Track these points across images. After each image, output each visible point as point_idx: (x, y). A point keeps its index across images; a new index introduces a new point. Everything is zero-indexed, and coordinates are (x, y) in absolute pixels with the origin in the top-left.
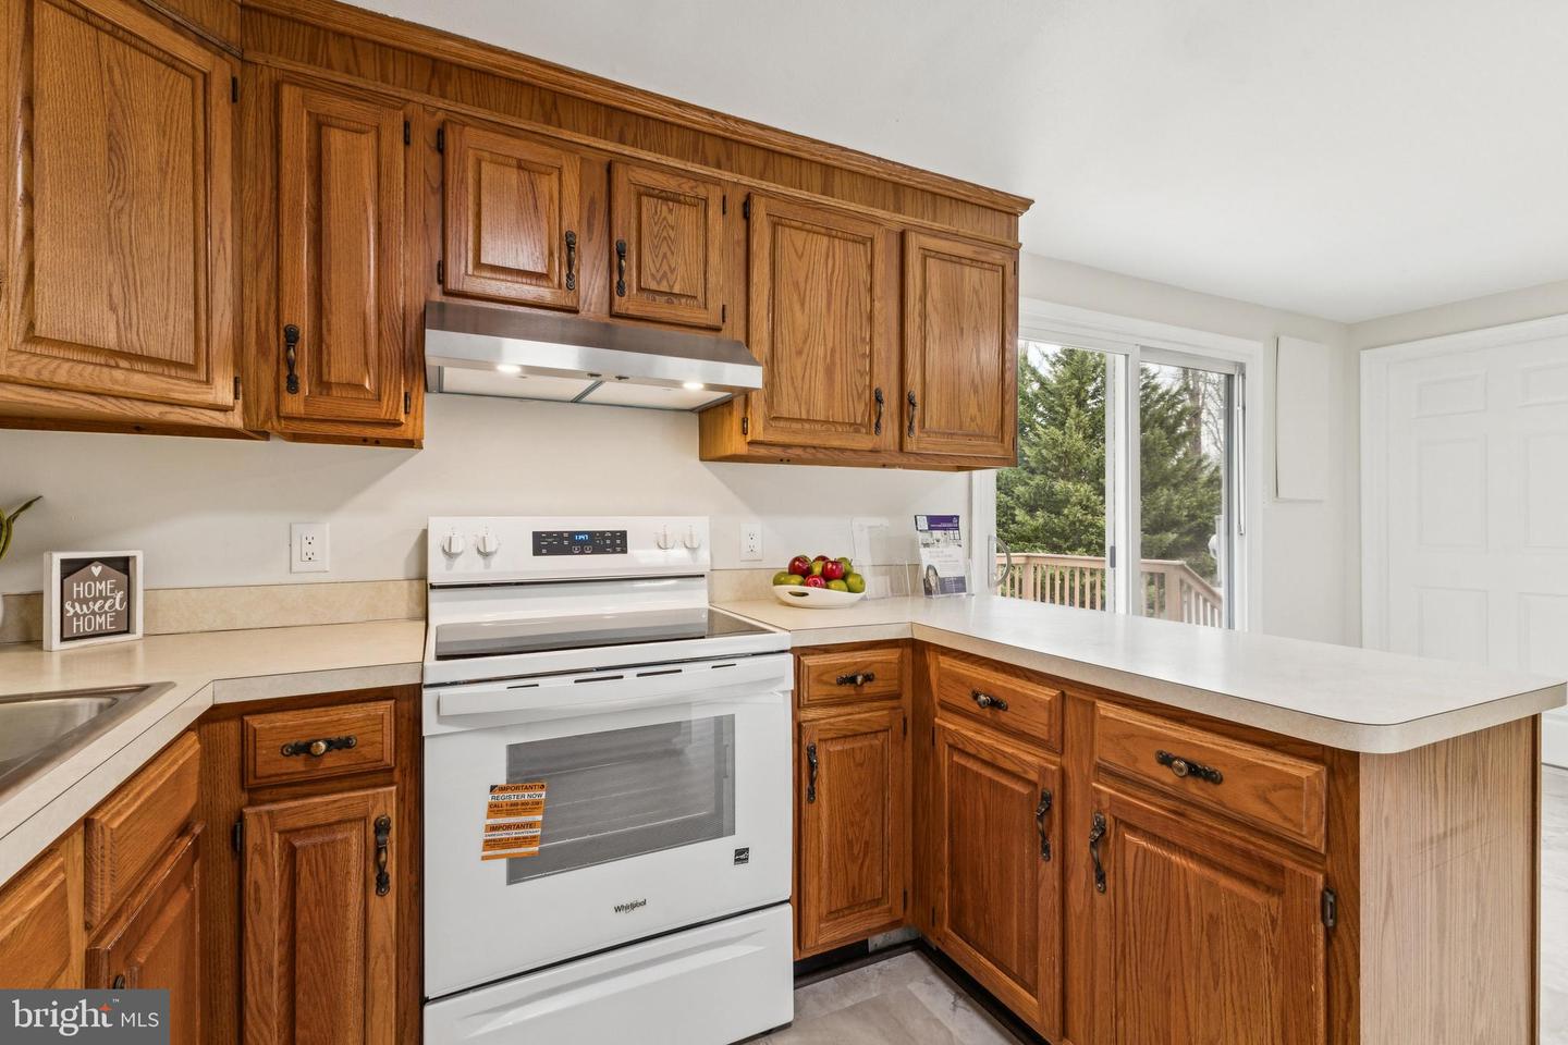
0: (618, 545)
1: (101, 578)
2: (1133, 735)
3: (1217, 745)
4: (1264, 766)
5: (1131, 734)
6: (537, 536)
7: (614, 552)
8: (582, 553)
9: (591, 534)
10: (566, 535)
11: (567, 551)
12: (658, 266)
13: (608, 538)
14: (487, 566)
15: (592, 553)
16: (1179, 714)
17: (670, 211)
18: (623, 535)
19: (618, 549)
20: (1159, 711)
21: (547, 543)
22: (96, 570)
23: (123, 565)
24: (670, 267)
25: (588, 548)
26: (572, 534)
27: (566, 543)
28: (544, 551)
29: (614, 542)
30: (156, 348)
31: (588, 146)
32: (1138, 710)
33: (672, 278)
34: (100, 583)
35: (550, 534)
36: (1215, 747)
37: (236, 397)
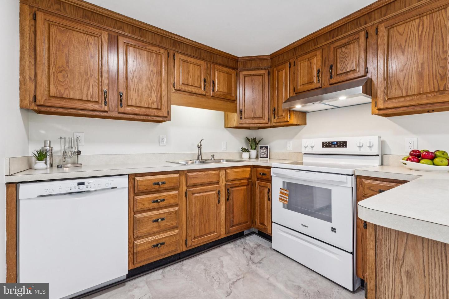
0: (345, 145)
1: (264, 149)
6: (323, 143)
7: (343, 147)
8: (334, 147)
9: (337, 142)
10: (330, 143)
11: (330, 147)
12: (342, 66)
13: (341, 143)
14: (312, 150)
15: (337, 147)
17: (346, 49)
18: (346, 142)
19: (345, 146)
21: (326, 145)
22: (264, 148)
23: (267, 148)
24: (346, 65)
25: (336, 146)
26: (332, 142)
27: (330, 144)
28: (325, 146)
29: (343, 144)
30: (258, 116)
31: (324, 45)
33: (346, 67)
34: (264, 150)
35: (326, 142)
37: (269, 121)
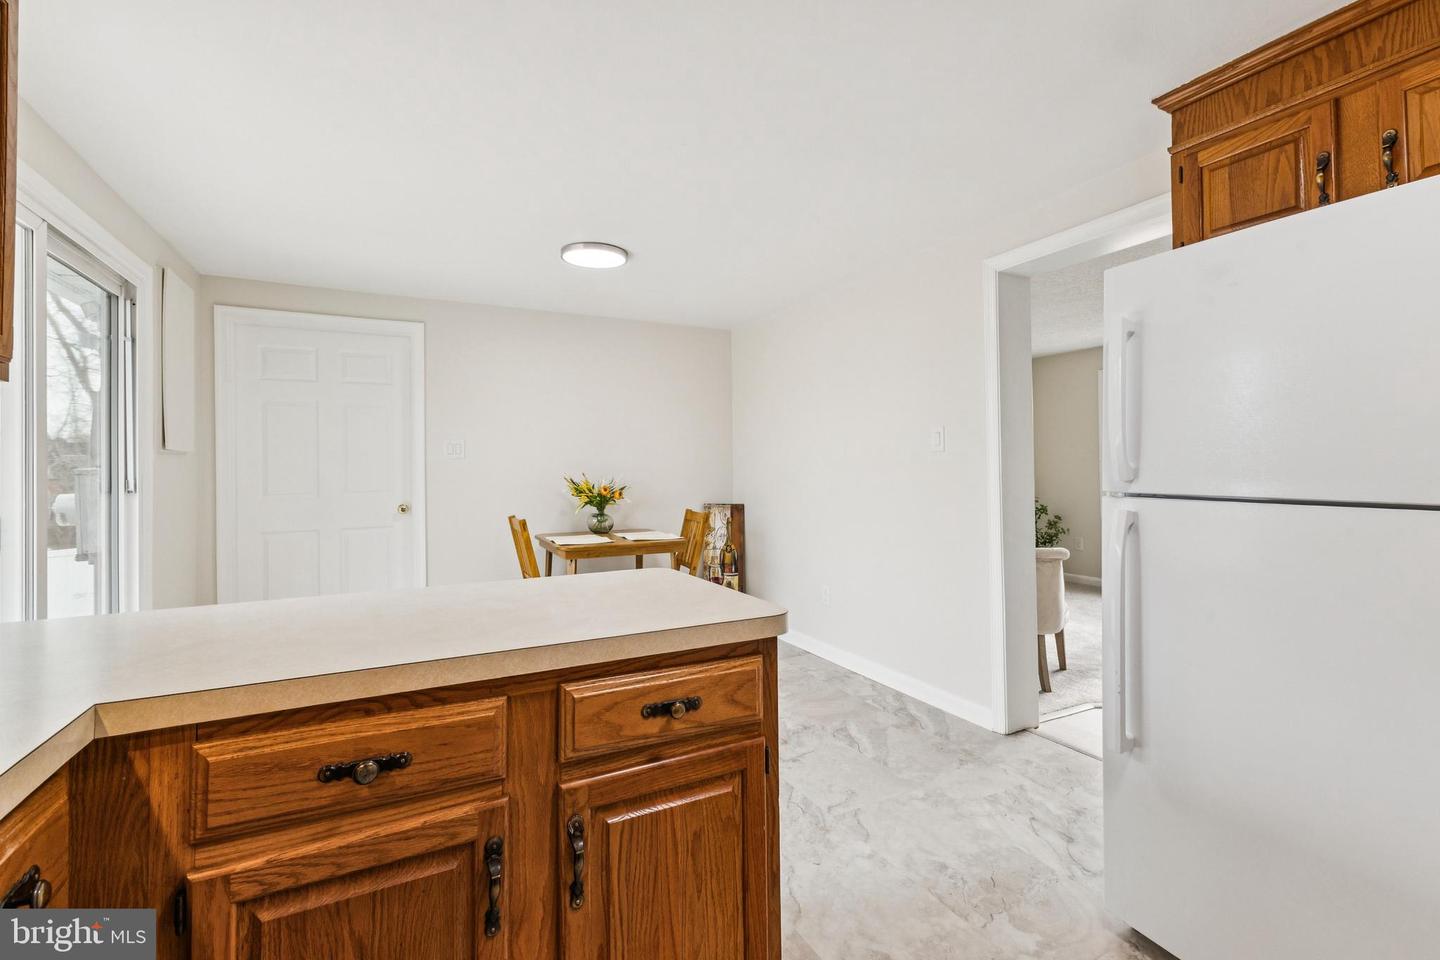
2: (616, 703)
3: (694, 674)
4: (730, 674)
5: (615, 703)
16: (651, 661)
20: (631, 668)
32: (610, 675)
36: (694, 677)
